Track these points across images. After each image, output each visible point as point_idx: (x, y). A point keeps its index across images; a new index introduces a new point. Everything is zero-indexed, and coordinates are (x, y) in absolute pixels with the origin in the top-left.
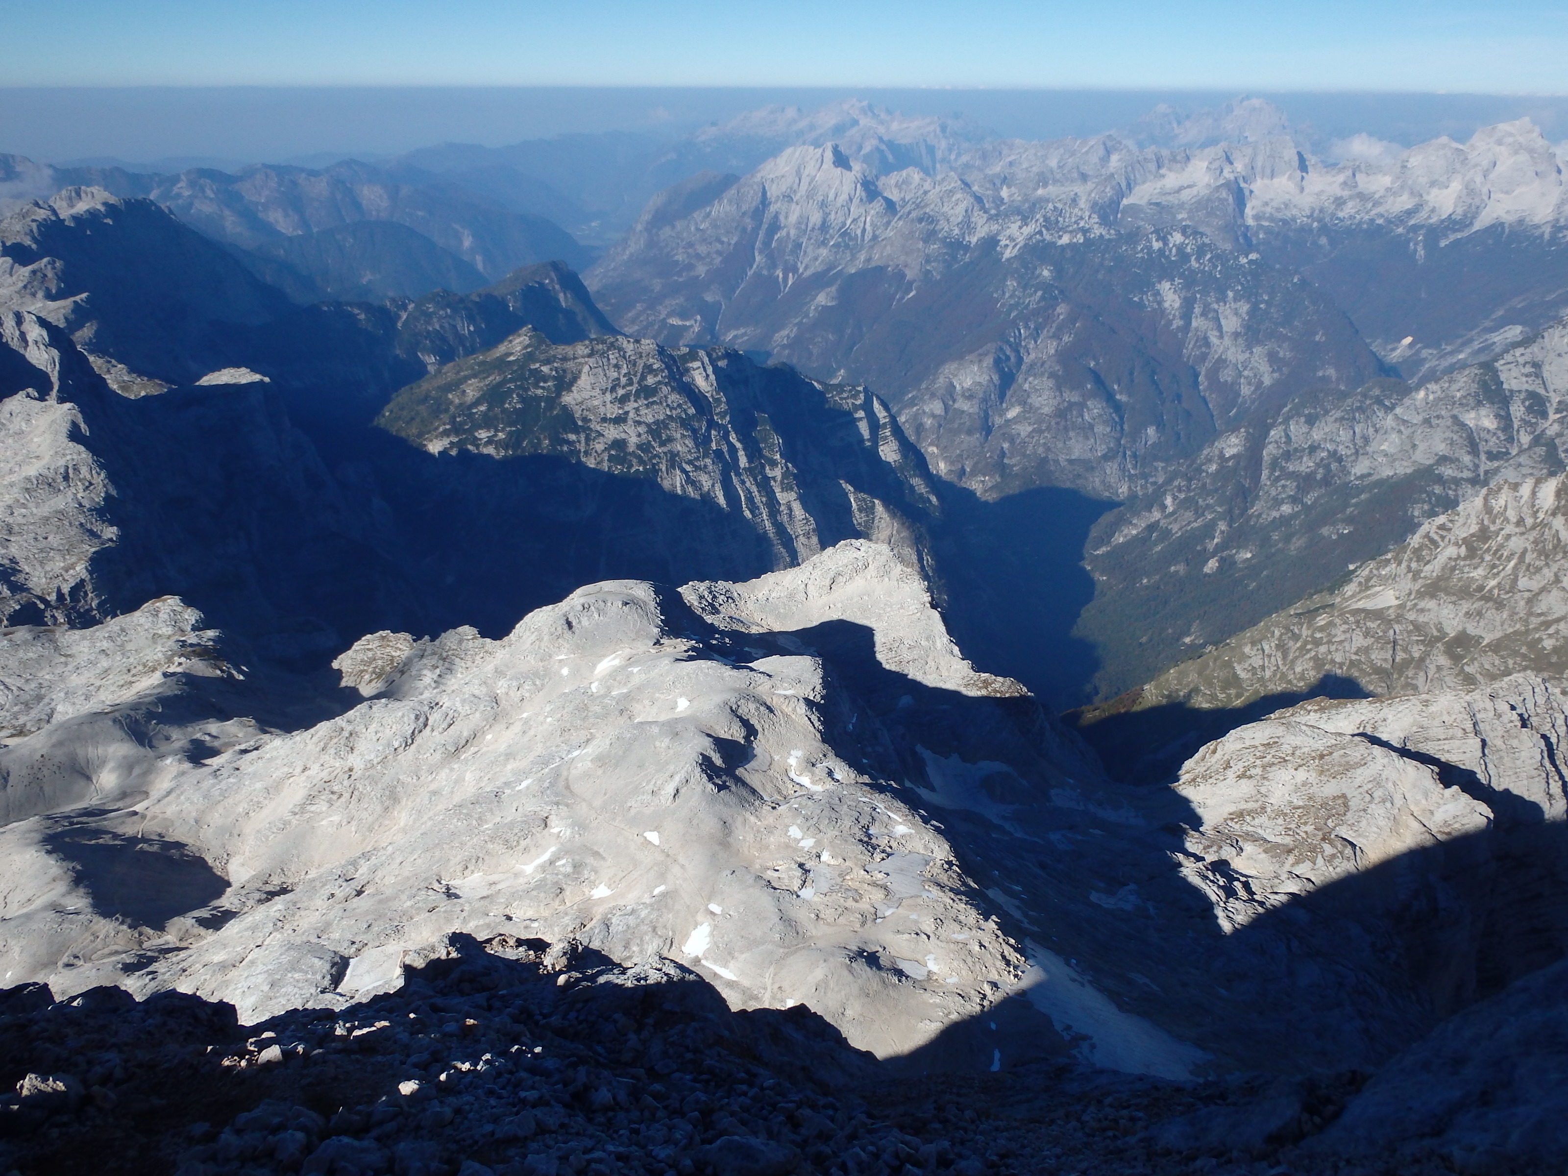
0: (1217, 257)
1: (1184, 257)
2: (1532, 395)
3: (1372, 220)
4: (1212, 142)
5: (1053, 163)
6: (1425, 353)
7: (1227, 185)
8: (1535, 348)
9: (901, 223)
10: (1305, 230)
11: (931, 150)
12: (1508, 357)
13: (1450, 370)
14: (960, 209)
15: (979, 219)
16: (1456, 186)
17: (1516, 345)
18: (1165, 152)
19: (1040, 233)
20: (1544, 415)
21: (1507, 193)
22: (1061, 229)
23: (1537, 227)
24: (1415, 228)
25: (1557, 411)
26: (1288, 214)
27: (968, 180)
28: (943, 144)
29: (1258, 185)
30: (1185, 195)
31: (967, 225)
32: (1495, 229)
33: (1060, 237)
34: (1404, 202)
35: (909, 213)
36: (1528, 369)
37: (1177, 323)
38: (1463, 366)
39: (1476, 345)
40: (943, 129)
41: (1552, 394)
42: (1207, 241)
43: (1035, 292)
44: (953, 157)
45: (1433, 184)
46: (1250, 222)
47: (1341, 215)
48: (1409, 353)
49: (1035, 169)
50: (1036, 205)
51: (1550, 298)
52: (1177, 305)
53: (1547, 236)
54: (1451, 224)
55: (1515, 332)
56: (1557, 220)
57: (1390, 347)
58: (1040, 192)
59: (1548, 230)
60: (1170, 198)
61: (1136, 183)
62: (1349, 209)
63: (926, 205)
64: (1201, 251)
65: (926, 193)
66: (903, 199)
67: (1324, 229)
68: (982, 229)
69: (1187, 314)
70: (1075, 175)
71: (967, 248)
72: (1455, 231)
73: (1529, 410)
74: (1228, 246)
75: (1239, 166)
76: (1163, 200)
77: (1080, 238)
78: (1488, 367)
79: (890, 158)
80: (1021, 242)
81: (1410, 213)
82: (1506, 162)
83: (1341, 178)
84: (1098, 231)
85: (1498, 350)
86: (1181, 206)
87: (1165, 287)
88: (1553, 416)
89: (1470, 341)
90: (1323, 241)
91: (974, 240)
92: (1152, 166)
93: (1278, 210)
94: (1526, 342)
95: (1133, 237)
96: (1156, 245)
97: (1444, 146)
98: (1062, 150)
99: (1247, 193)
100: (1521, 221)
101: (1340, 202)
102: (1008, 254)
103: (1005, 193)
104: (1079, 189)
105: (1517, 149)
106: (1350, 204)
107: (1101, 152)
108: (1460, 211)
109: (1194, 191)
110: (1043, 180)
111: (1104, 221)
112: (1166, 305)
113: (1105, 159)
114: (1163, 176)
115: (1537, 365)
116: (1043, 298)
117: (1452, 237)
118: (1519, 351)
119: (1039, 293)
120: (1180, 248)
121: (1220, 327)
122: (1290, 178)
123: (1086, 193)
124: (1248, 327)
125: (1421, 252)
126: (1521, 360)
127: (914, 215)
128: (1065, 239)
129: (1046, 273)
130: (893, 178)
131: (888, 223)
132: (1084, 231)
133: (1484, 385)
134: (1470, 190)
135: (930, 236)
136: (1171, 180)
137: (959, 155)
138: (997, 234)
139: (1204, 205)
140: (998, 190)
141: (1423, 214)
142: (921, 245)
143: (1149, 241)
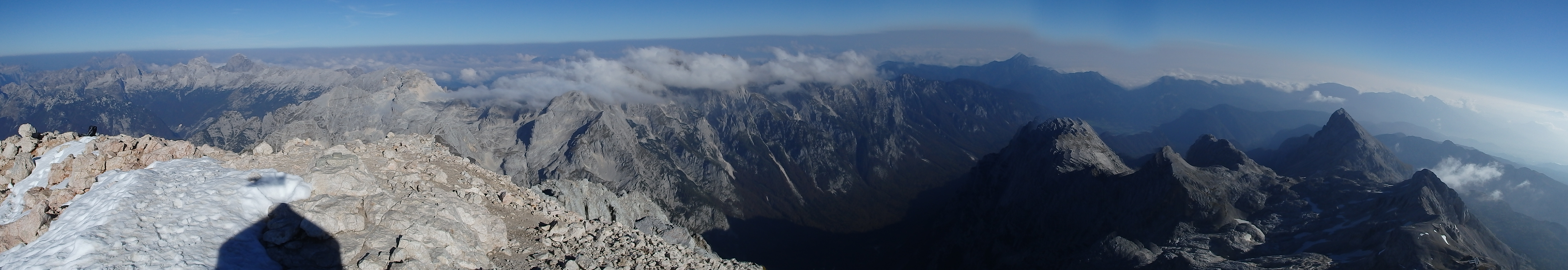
0: (118, 104)
1: (107, 105)
2: (219, 138)
3: (164, 89)
4: (111, 67)
5: (60, 77)
6: (186, 129)
7: (118, 81)
8: (217, 124)
9: (10, 101)
10: (144, 93)
11: (18, 76)
12: (210, 127)
13: (194, 133)
14: (31, 95)
15: (37, 98)
16: (186, 77)
17: (212, 123)
18: (97, 72)
19: (59, 101)
20: (224, 144)
21: (201, 78)
22: (66, 99)
23: (211, 88)
24: (177, 90)
25: (227, 142)
26: (138, 89)
27: (32, 85)
28: (22, 74)
29: (128, 80)
30: (105, 85)
31: (33, 100)
32: (200, 89)
33: (66, 102)
34: (172, 83)
35: (13, 98)
36: (217, 130)
37: (108, 127)
38: (198, 131)
39: (201, 125)
40: (22, 69)
41: (225, 137)
42: (114, 99)
43: (59, 121)
44: (26, 78)
45: (180, 77)
46: (127, 92)
47: (154, 88)
48: (182, 129)
49: (55, 80)
50: (56, 92)
51: (219, 108)
52: (107, 121)
53: (214, 90)
54: (187, 89)
55: (211, 119)
56: (216, 85)
57: (176, 128)
58: (57, 87)
59: (214, 88)
60: (100, 86)
61: (89, 82)
62: (157, 86)
63: (18, 95)
64: (113, 103)
65: (18, 90)
66: (10, 93)
67: (150, 93)
68: (39, 101)
69: (111, 124)
70: (68, 81)
71: (34, 108)
72: (189, 90)
73: (219, 142)
74: (121, 100)
75: (121, 75)
76: (98, 87)
77: (72, 102)
78: (205, 131)
79: (4, 79)
80: (52, 104)
81: (174, 86)
82: (199, 70)
83: (153, 77)
84: (78, 99)
85: (207, 126)
86: (104, 88)
87: (103, 115)
88: (226, 144)
89: (199, 123)
90: (150, 96)
91: (36, 105)
92: (93, 76)
93: (135, 87)
94: (214, 122)
95: (90, 100)
96: (98, 102)
97: (181, 66)
98: (63, 73)
99: (125, 83)
100: (206, 86)
101: (153, 84)
102: (48, 109)
103: (45, 88)
104: (70, 85)
105: (201, 65)
106: (157, 84)
107: (76, 73)
108: (189, 84)
109: (108, 83)
110: (58, 83)
111: (80, 95)
112: (104, 121)
113: (78, 75)
114: (97, 79)
115: (219, 129)
116: (62, 122)
117: (188, 93)
118: (213, 125)
119: (61, 121)
120: (106, 102)
121: (122, 127)
122: (137, 78)
123: (72, 87)
124: (131, 126)
125: (180, 98)
126: (214, 128)
127: (14, 98)
128: (67, 102)
129: (62, 114)
130: (6, 86)
131: (6, 102)
132: (74, 99)
133: (205, 137)
134: (190, 78)
135: (21, 105)
136: (100, 80)
137: (28, 77)
138: (44, 103)
139: (111, 87)
140: (42, 88)
141: (179, 86)
142: (18, 108)
143: (95, 101)
